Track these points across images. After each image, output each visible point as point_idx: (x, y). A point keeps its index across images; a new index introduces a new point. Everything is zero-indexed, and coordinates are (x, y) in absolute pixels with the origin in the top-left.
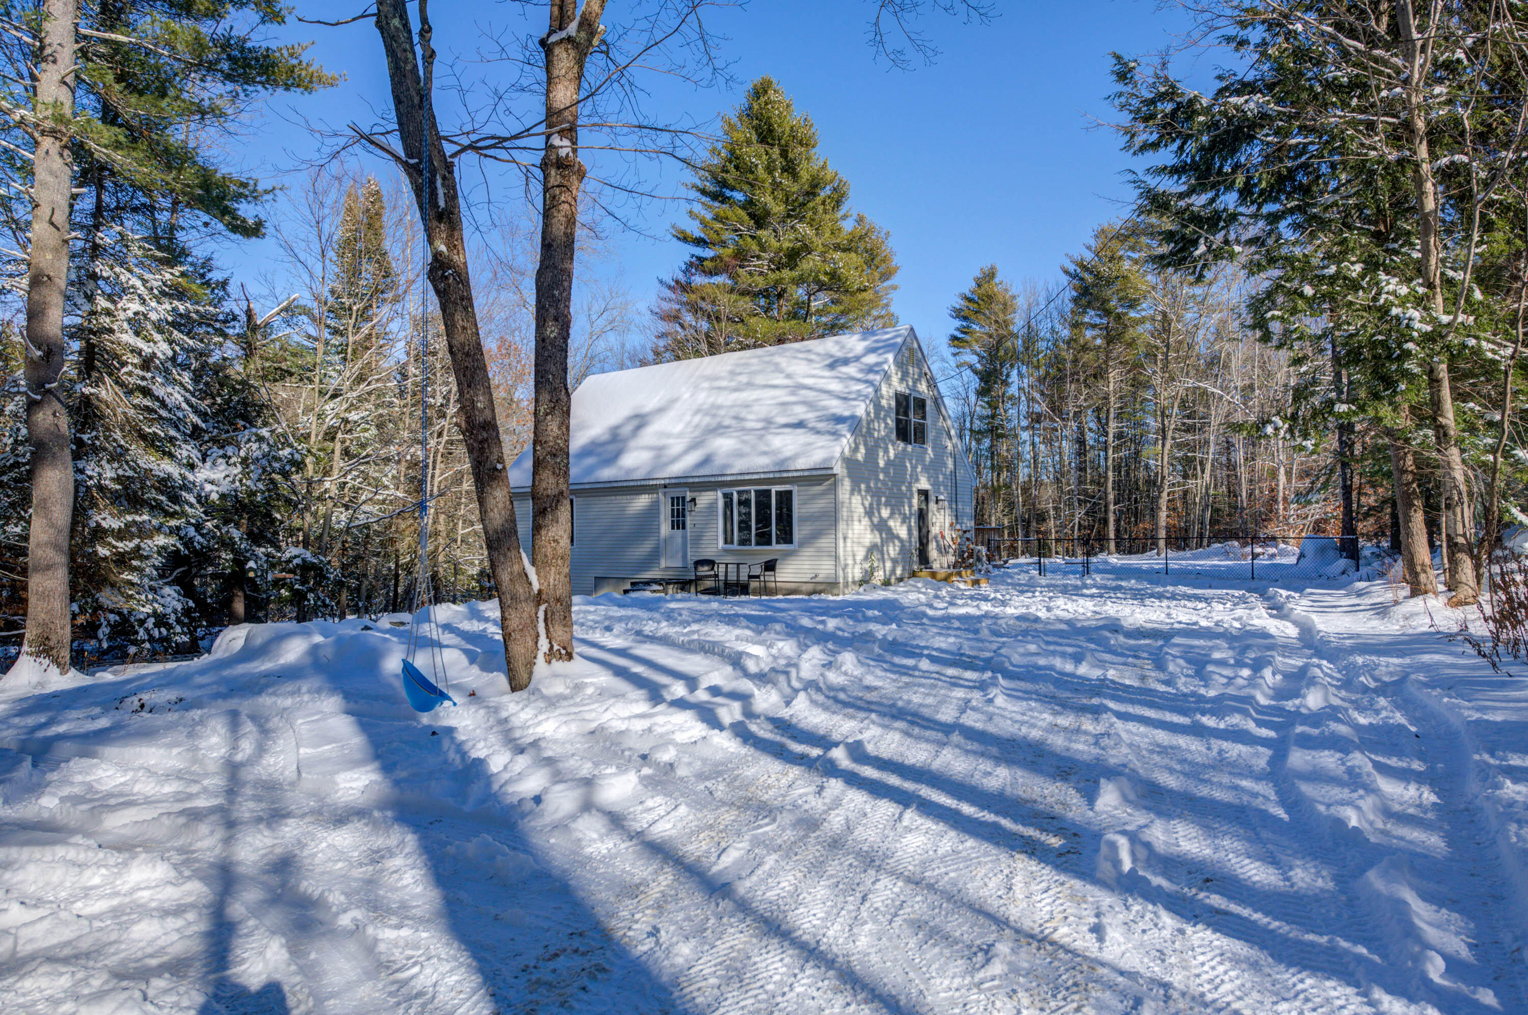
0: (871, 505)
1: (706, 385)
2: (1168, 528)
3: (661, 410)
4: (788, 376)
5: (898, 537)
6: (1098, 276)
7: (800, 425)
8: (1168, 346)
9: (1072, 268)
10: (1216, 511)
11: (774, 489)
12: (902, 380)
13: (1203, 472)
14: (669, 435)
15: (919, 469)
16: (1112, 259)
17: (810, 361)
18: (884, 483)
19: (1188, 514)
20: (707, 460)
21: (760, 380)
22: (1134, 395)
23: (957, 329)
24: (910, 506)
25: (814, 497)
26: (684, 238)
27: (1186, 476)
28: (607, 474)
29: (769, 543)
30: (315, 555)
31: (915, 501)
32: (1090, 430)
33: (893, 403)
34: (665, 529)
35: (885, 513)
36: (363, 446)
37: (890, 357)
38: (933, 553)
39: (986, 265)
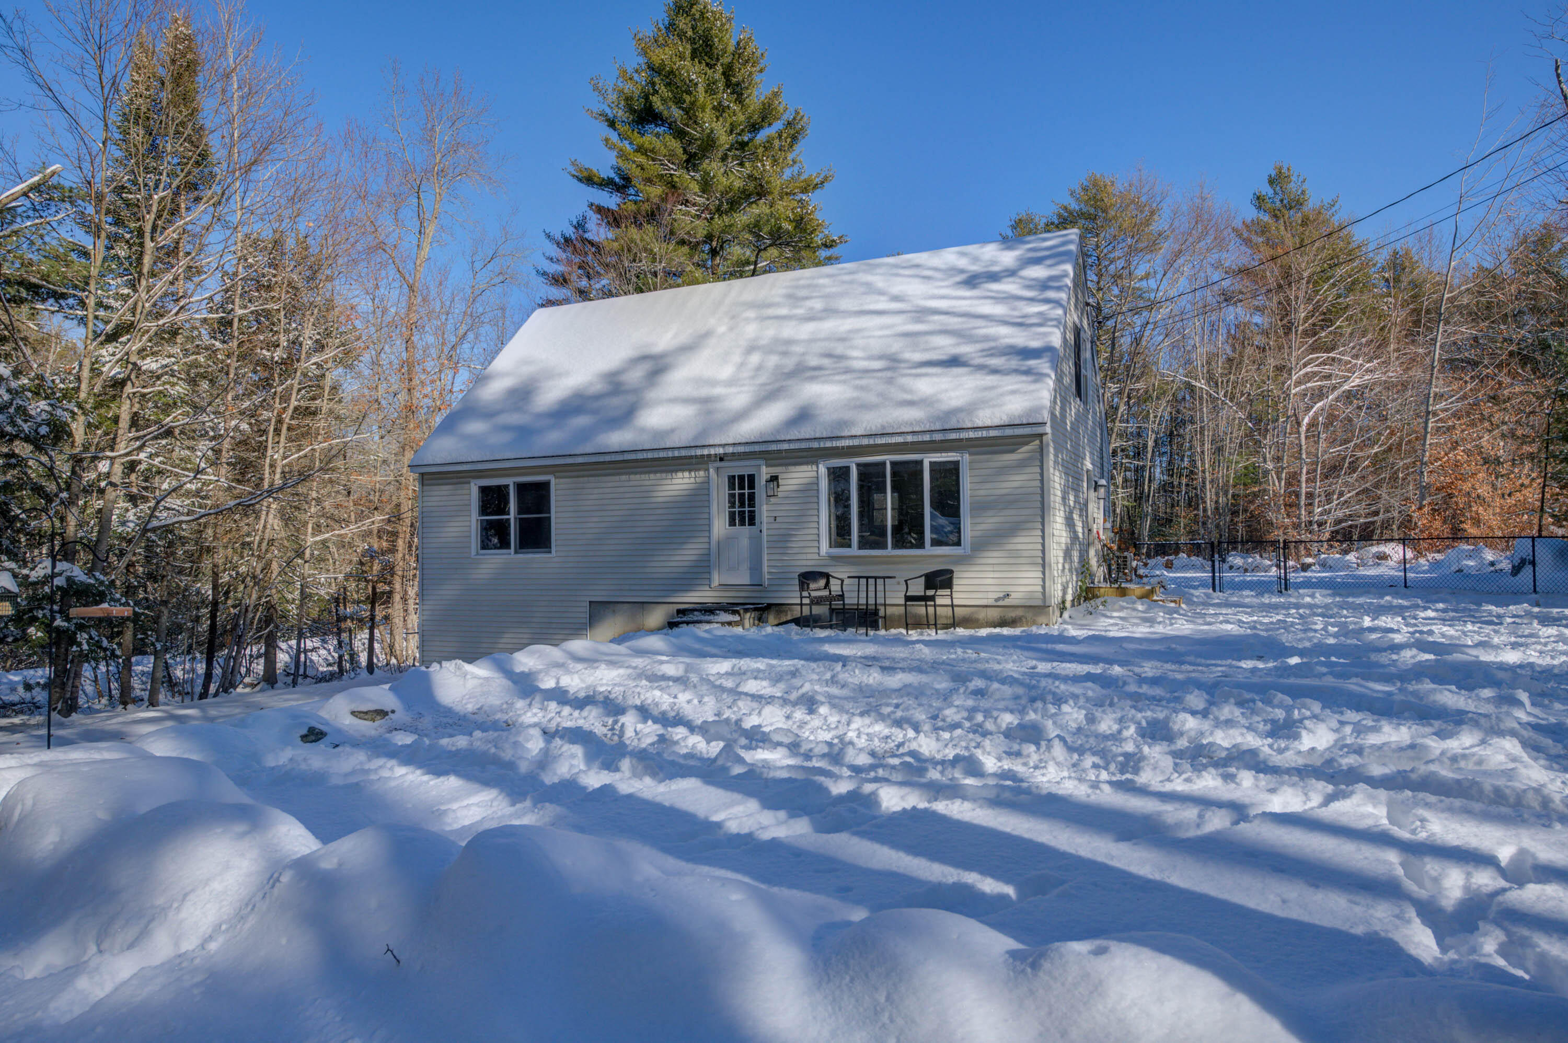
0: (1064, 486)
1: (751, 314)
3: (688, 348)
4: (896, 298)
5: (1078, 537)
7: (954, 362)
11: (928, 459)
14: (713, 383)
15: (1086, 440)
17: (928, 278)
18: (1070, 455)
20: (803, 415)
21: (845, 304)
24: (1083, 492)
25: (1004, 470)
26: (588, 180)
28: (618, 439)
29: (920, 545)
30: (90, 572)
31: (1085, 486)
33: (1072, 338)
34: (720, 525)
35: (1072, 500)
36: (167, 409)
38: (1094, 562)
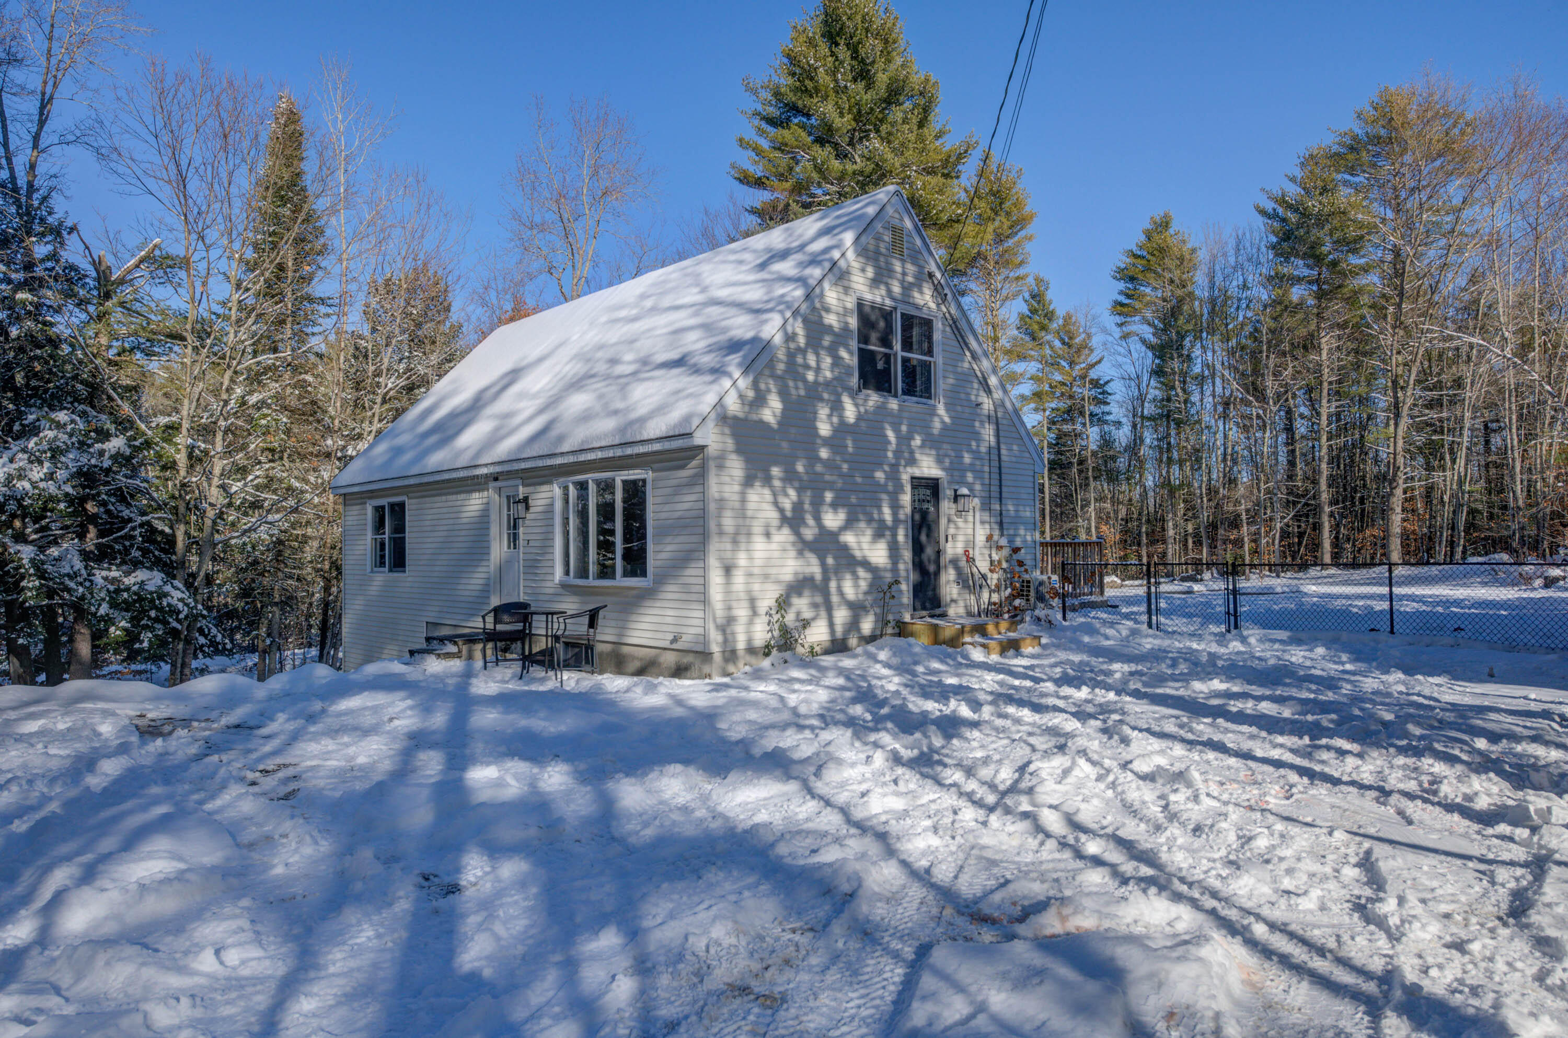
0: (798, 507)
2: (1405, 536)
3: (539, 361)
4: (704, 290)
5: (866, 564)
6: (1304, 214)
7: (681, 362)
8: (1401, 295)
9: (1269, 206)
10: (1472, 512)
11: (620, 477)
12: (876, 282)
13: (1454, 461)
15: (917, 441)
16: (1324, 190)
18: (830, 465)
19: (1432, 517)
20: (546, 431)
22: (1358, 366)
23: (1121, 293)
24: (896, 507)
25: (677, 490)
26: (745, 179)
27: (1429, 468)
29: (612, 576)
31: (906, 498)
32: (1302, 416)
33: (853, 322)
35: (833, 520)
37: (848, 237)
38: (949, 586)
39: (1158, 214)
